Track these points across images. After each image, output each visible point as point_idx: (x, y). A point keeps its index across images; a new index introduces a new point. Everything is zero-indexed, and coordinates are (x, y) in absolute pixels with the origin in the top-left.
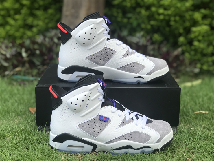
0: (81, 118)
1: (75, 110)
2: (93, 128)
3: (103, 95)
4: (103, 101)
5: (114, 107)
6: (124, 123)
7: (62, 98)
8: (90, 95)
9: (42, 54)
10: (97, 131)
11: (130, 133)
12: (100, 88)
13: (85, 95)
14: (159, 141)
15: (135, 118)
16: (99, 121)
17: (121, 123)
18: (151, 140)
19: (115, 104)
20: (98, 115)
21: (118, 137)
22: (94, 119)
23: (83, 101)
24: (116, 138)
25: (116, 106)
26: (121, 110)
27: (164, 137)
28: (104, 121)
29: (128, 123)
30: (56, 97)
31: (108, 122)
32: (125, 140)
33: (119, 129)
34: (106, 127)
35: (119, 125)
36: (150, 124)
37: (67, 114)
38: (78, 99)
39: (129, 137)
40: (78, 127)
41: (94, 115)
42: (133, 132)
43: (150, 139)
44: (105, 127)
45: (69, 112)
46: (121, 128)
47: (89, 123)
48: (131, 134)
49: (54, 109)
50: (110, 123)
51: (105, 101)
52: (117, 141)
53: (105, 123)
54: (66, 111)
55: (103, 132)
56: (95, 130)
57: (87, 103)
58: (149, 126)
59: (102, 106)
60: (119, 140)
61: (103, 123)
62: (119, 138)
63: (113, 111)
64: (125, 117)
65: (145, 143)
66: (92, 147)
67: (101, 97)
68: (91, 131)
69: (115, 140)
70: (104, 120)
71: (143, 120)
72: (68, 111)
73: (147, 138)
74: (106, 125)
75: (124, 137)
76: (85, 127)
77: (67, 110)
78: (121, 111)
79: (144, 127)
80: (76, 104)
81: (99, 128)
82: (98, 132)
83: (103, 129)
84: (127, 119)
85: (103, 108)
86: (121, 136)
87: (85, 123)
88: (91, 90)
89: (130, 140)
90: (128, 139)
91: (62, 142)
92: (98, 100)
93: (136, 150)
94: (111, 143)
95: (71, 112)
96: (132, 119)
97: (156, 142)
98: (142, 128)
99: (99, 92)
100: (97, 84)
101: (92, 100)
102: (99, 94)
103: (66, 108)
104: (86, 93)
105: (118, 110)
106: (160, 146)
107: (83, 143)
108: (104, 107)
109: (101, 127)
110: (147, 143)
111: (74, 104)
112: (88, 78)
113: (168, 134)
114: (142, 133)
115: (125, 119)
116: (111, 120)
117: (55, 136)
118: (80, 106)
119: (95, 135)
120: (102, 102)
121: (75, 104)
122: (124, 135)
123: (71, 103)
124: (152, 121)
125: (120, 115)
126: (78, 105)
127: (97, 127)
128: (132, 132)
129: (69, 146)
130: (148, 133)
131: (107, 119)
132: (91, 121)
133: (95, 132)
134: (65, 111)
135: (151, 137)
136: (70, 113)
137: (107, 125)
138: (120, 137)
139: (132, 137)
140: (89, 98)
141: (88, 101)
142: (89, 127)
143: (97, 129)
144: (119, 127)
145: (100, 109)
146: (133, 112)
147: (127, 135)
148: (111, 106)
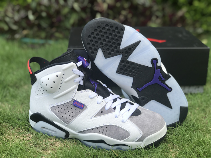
0: (54, 100)
2: (66, 114)
3: (81, 77)
6: (102, 112)
7: (36, 75)
8: (63, 76)
9: (49, 16)
10: (69, 117)
11: (105, 126)
13: (57, 76)
14: (141, 140)
15: (118, 107)
16: (72, 107)
17: (99, 112)
18: (130, 137)
20: (73, 99)
22: (68, 103)
23: (54, 82)
24: (90, 129)
27: (148, 136)
29: (106, 114)
30: (31, 73)
31: (83, 109)
32: (98, 133)
33: (94, 119)
34: (80, 115)
35: (95, 114)
37: (41, 93)
38: (49, 79)
39: (104, 130)
41: (68, 99)
42: (110, 125)
43: (128, 137)
44: (78, 115)
46: (96, 118)
47: (62, 107)
48: (107, 127)
49: (32, 85)
50: (85, 110)
51: (84, 83)
52: (90, 133)
53: (79, 110)
54: (40, 90)
55: (75, 120)
56: (67, 116)
57: (61, 85)
58: (132, 120)
59: (78, 90)
60: (92, 132)
63: (93, 96)
64: (105, 105)
65: (122, 140)
67: (79, 79)
69: (88, 131)
70: (79, 106)
73: (125, 134)
76: (57, 110)
78: (102, 98)
79: (124, 121)
81: (71, 114)
82: (70, 119)
83: (76, 117)
84: (107, 108)
86: (95, 128)
87: (58, 106)
88: (64, 70)
89: (104, 134)
90: (102, 133)
92: (74, 82)
93: (110, 147)
94: (83, 133)
95: (44, 92)
96: (115, 108)
97: (137, 141)
99: (74, 74)
100: (72, 64)
101: (66, 82)
102: (73, 76)
103: (40, 87)
104: (58, 73)
105: (99, 95)
106: (142, 145)
108: (80, 91)
109: (74, 114)
110: (124, 141)
112: (66, 55)
113: (154, 133)
115: (104, 107)
116: (86, 107)
118: (52, 87)
119: (67, 123)
124: (141, 114)
125: (99, 103)
127: (70, 113)
128: (108, 125)
129: (42, 127)
130: (127, 130)
131: (82, 106)
132: (64, 105)
133: (66, 118)
135: (131, 135)
138: (93, 128)
139: (107, 131)
140: (62, 79)
141: (61, 82)
142: (61, 112)
143: (69, 115)
144: (94, 117)
145: (75, 92)
146: (122, 99)
147: (102, 128)
148: (90, 90)
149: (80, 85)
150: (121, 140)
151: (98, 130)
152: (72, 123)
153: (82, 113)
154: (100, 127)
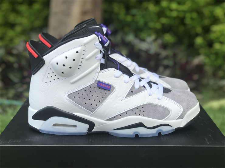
0: (72, 85)
1: (63, 73)
2: (90, 100)
3: (102, 53)
4: (103, 61)
5: (118, 70)
6: (132, 92)
7: (44, 57)
8: (83, 52)
10: (94, 103)
11: (141, 106)
12: (97, 43)
13: (77, 52)
14: (181, 117)
15: (147, 86)
16: (97, 90)
17: (129, 92)
18: (171, 115)
19: (119, 67)
20: (96, 80)
21: (125, 112)
22: (91, 86)
23: (74, 60)
24: (122, 113)
25: (120, 70)
26: (128, 75)
27: (188, 111)
28: (105, 90)
29: (138, 93)
30: (36, 56)
31: (111, 91)
32: (135, 115)
33: (125, 100)
34: (108, 97)
35: (126, 95)
36: (169, 94)
37: (52, 79)
38: (66, 58)
39: (140, 111)
40: (68, 98)
41: (90, 81)
42: (146, 105)
43: (169, 114)
44: (106, 98)
45: (54, 77)
46: (128, 99)
47: (83, 92)
48: (143, 107)
49: (34, 74)
50: (114, 91)
51: (105, 61)
52: (123, 117)
53: (106, 92)
54: (50, 76)
55: (104, 104)
56: (92, 101)
57: (80, 64)
58: (167, 97)
59: (101, 69)
60: (127, 116)
61: (103, 91)
62: (127, 113)
63: (117, 75)
64: (134, 84)
65: (163, 119)
66: (87, 126)
67: (100, 56)
68: (86, 103)
69: (121, 115)
70: (105, 88)
71: (158, 88)
72: (53, 75)
73: (165, 112)
74: (107, 95)
75: (133, 111)
76: (77, 97)
77: (51, 74)
78: (128, 77)
79: (160, 98)
80: (64, 65)
81: (97, 99)
82: (96, 105)
84: (137, 87)
85: (102, 71)
86: (129, 110)
87: (78, 92)
88: (85, 44)
89: (141, 116)
90: (139, 115)
91: (45, 119)
92: (96, 59)
93: (150, 130)
94: (114, 120)
95: (57, 76)
96: (144, 86)
97: (178, 119)
98: (158, 99)
99: (97, 48)
100: (93, 36)
101: (87, 59)
102: (96, 50)
103: (51, 72)
104: (78, 49)
105: (124, 74)
106: (182, 123)
107: (75, 121)
108: (104, 70)
109: (100, 97)
110: (166, 120)
111: (60, 64)
112: (81, 29)
113: (193, 107)
114: (158, 106)
115: (133, 86)
116: (114, 88)
117: (36, 111)
118: (70, 68)
119: (92, 109)
120: (101, 63)
121: (62, 65)
122: (133, 109)
123: (57, 64)
124: (171, 91)
125: (126, 81)
126: (67, 67)
128: (144, 105)
129: (55, 125)
130: (167, 106)
131: (109, 87)
132: (85, 89)
133: (91, 104)
134: (48, 75)
135: (171, 112)
136: (56, 78)
137: (109, 94)
138: (127, 111)
139: (144, 111)
140: (82, 56)
141: (81, 60)
142: (83, 98)
143: (95, 100)
144: (125, 98)
145: (98, 71)
146: (144, 79)
147: (137, 109)
148: (114, 68)
149: (102, 64)
150: (161, 120)
151: (133, 112)
152: (100, 108)
153: (111, 95)
154: (135, 108)
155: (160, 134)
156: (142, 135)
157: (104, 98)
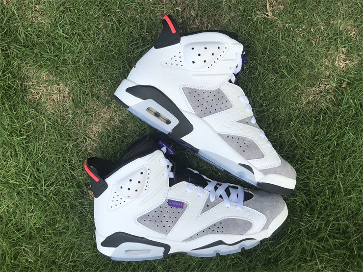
0: (141, 207)
1: (129, 197)
2: (161, 221)
3: (169, 168)
4: (172, 176)
5: (189, 182)
6: (208, 206)
7: (106, 180)
8: (148, 172)
10: (167, 224)
11: (219, 221)
13: (142, 173)
14: (266, 227)
15: (224, 195)
16: (168, 209)
17: (204, 207)
18: (254, 228)
19: (190, 178)
20: (166, 199)
22: (161, 206)
23: (139, 182)
24: (199, 232)
27: (272, 220)
28: (177, 208)
29: (214, 206)
30: (97, 180)
31: (184, 208)
32: (213, 233)
35: (201, 211)
36: (250, 202)
37: (118, 203)
38: (131, 180)
39: (218, 227)
40: (138, 222)
41: (160, 201)
42: (225, 219)
43: (251, 227)
44: (179, 217)
45: (120, 201)
46: (204, 215)
47: (154, 213)
49: (97, 197)
50: (187, 209)
51: (175, 175)
52: (200, 237)
53: (178, 210)
55: (178, 225)
56: (164, 223)
57: (147, 184)
60: (204, 235)
61: (175, 210)
62: (204, 232)
66: (162, 249)
67: (168, 171)
68: (158, 226)
69: (198, 235)
70: (177, 205)
71: (237, 195)
72: (119, 198)
74: (180, 214)
75: (211, 229)
76: (148, 220)
77: (116, 198)
78: (202, 188)
80: (129, 189)
81: (170, 220)
82: (170, 227)
83: (177, 220)
85: (172, 187)
86: (206, 228)
87: (148, 215)
88: (150, 163)
90: (218, 232)
91: (116, 246)
92: (163, 176)
93: (232, 246)
94: (191, 240)
95: (123, 199)
96: (221, 196)
97: (262, 230)
103: (115, 195)
105: (196, 186)
106: (268, 234)
107: (148, 245)
109: (173, 218)
115: (208, 200)
116: (187, 206)
118: (136, 191)
119: (165, 232)
122: (210, 226)
123: (122, 187)
124: (253, 196)
126: (133, 190)
128: (222, 220)
129: (127, 251)
131: (181, 205)
132: (156, 210)
133: (164, 226)
134: (113, 199)
135: (253, 224)
137: (182, 212)
139: (222, 227)
140: (148, 176)
141: (147, 180)
142: (155, 220)
143: (167, 221)
144: (201, 214)
145: (168, 189)
146: (221, 184)
147: (215, 226)
148: (184, 182)
149: (171, 179)
152: (174, 230)
153: (184, 214)
155: (243, 249)
156: (223, 253)
157: (177, 218)
